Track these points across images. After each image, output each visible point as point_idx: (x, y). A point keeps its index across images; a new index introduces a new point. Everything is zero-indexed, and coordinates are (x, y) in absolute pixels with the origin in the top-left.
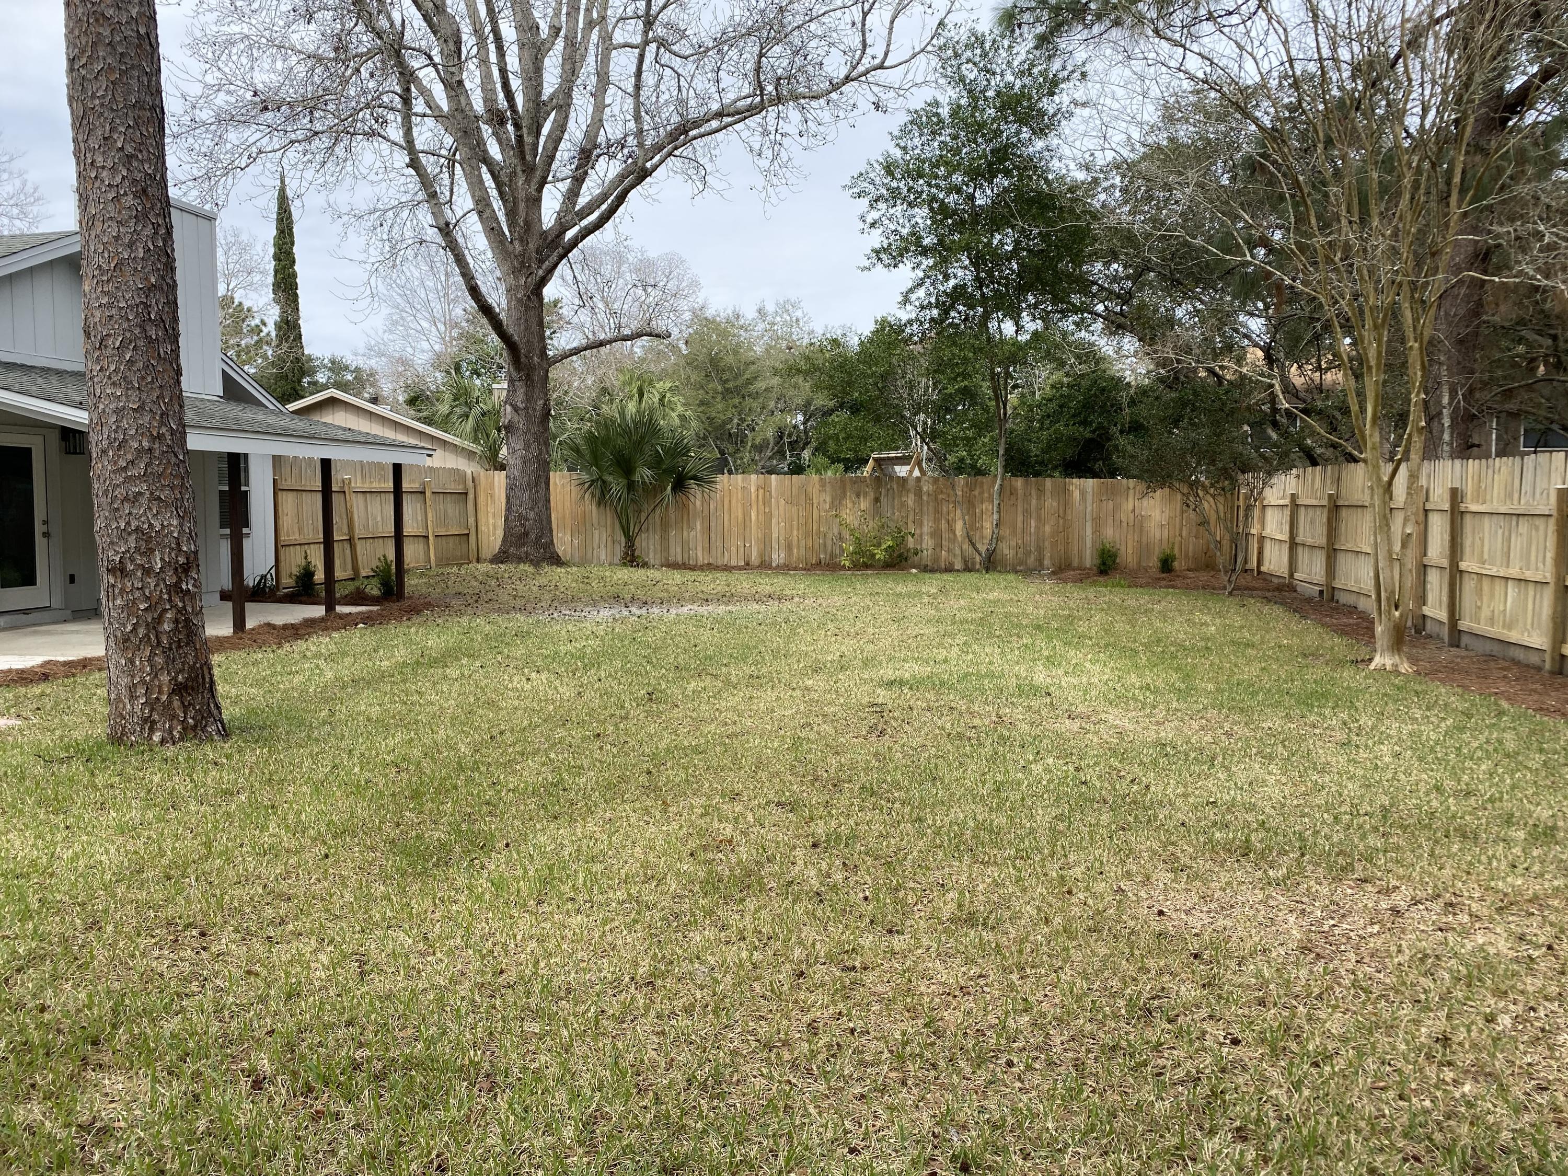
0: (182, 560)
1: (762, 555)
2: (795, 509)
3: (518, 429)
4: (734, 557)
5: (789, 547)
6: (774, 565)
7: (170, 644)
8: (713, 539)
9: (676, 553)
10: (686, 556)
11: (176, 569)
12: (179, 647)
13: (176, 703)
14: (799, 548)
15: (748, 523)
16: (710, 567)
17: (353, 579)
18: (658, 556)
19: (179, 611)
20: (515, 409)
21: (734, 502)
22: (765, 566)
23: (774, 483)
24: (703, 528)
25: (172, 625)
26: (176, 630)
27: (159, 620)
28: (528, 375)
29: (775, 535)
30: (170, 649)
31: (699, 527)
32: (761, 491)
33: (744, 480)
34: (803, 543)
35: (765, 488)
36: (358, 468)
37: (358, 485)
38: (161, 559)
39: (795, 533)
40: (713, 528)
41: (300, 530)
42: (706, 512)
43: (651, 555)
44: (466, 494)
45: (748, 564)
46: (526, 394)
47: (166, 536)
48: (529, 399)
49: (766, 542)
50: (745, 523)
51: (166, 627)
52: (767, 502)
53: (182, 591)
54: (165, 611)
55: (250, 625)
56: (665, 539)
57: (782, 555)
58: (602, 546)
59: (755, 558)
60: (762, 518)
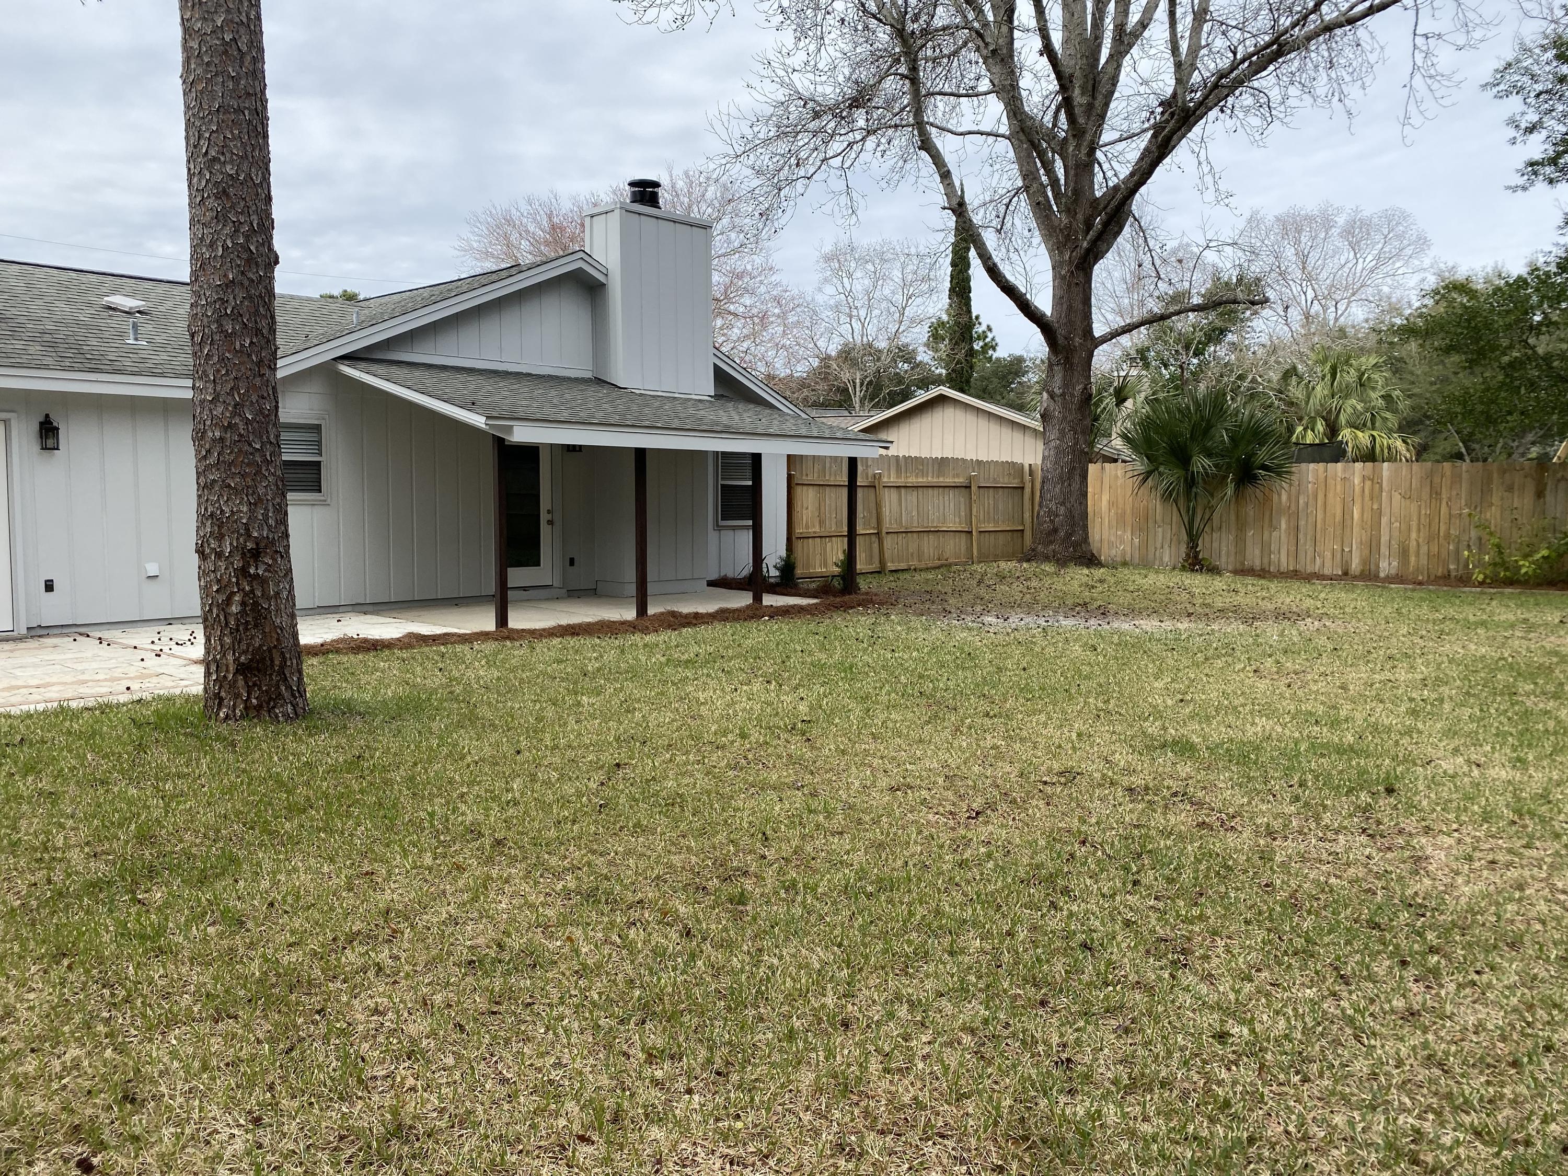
0: (250, 545)
1: (1365, 562)
2: (1414, 507)
3: (1054, 417)
4: (1328, 564)
5: (1404, 553)
6: (1382, 575)
7: (238, 625)
8: (1302, 541)
9: (1254, 557)
10: (1266, 561)
11: (243, 554)
12: (246, 629)
13: (241, 683)
14: (1418, 554)
15: (1348, 522)
16: (1295, 575)
17: (879, 572)
18: (1232, 559)
19: (246, 594)
20: (1052, 396)
21: (1330, 495)
22: (1369, 576)
23: (1385, 474)
24: (1289, 528)
25: (239, 608)
26: (243, 612)
27: (229, 601)
28: (1067, 358)
29: (1384, 539)
30: (238, 630)
31: (1283, 526)
32: (1368, 483)
33: (1344, 471)
34: (1424, 549)
35: (1374, 480)
36: (893, 462)
37: (891, 478)
38: (231, 544)
39: (1414, 535)
40: (1302, 529)
41: (821, 523)
42: (1293, 508)
43: (1224, 559)
44: (1023, 488)
45: (1346, 573)
46: (1064, 377)
47: (236, 521)
48: (1066, 384)
49: (1372, 546)
50: (1345, 522)
51: (234, 609)
52: (1375, 496)
53: (250, 575)
54: (233, 593)
55: (651, 611)
56: (1240, 542)
57: (1395, 564)
58: (1166, 546)
59: (1355, 566)
60: (1367, 516)
